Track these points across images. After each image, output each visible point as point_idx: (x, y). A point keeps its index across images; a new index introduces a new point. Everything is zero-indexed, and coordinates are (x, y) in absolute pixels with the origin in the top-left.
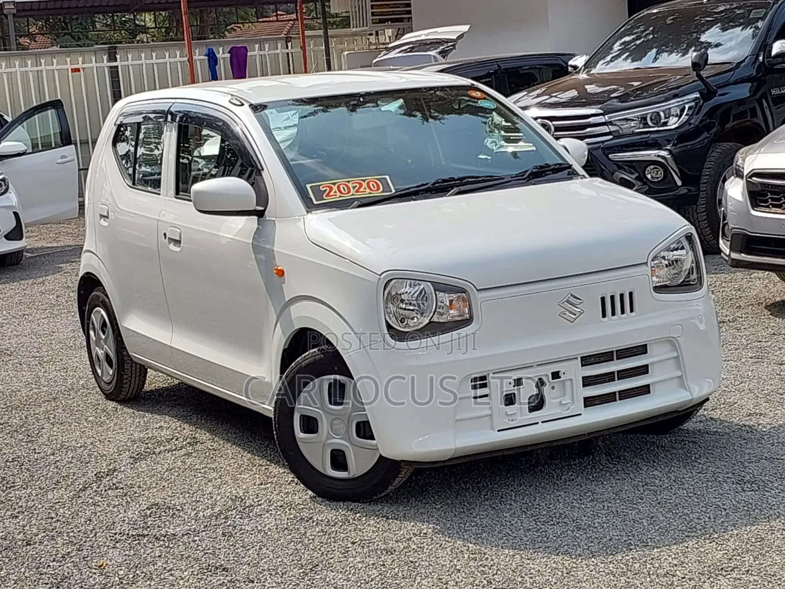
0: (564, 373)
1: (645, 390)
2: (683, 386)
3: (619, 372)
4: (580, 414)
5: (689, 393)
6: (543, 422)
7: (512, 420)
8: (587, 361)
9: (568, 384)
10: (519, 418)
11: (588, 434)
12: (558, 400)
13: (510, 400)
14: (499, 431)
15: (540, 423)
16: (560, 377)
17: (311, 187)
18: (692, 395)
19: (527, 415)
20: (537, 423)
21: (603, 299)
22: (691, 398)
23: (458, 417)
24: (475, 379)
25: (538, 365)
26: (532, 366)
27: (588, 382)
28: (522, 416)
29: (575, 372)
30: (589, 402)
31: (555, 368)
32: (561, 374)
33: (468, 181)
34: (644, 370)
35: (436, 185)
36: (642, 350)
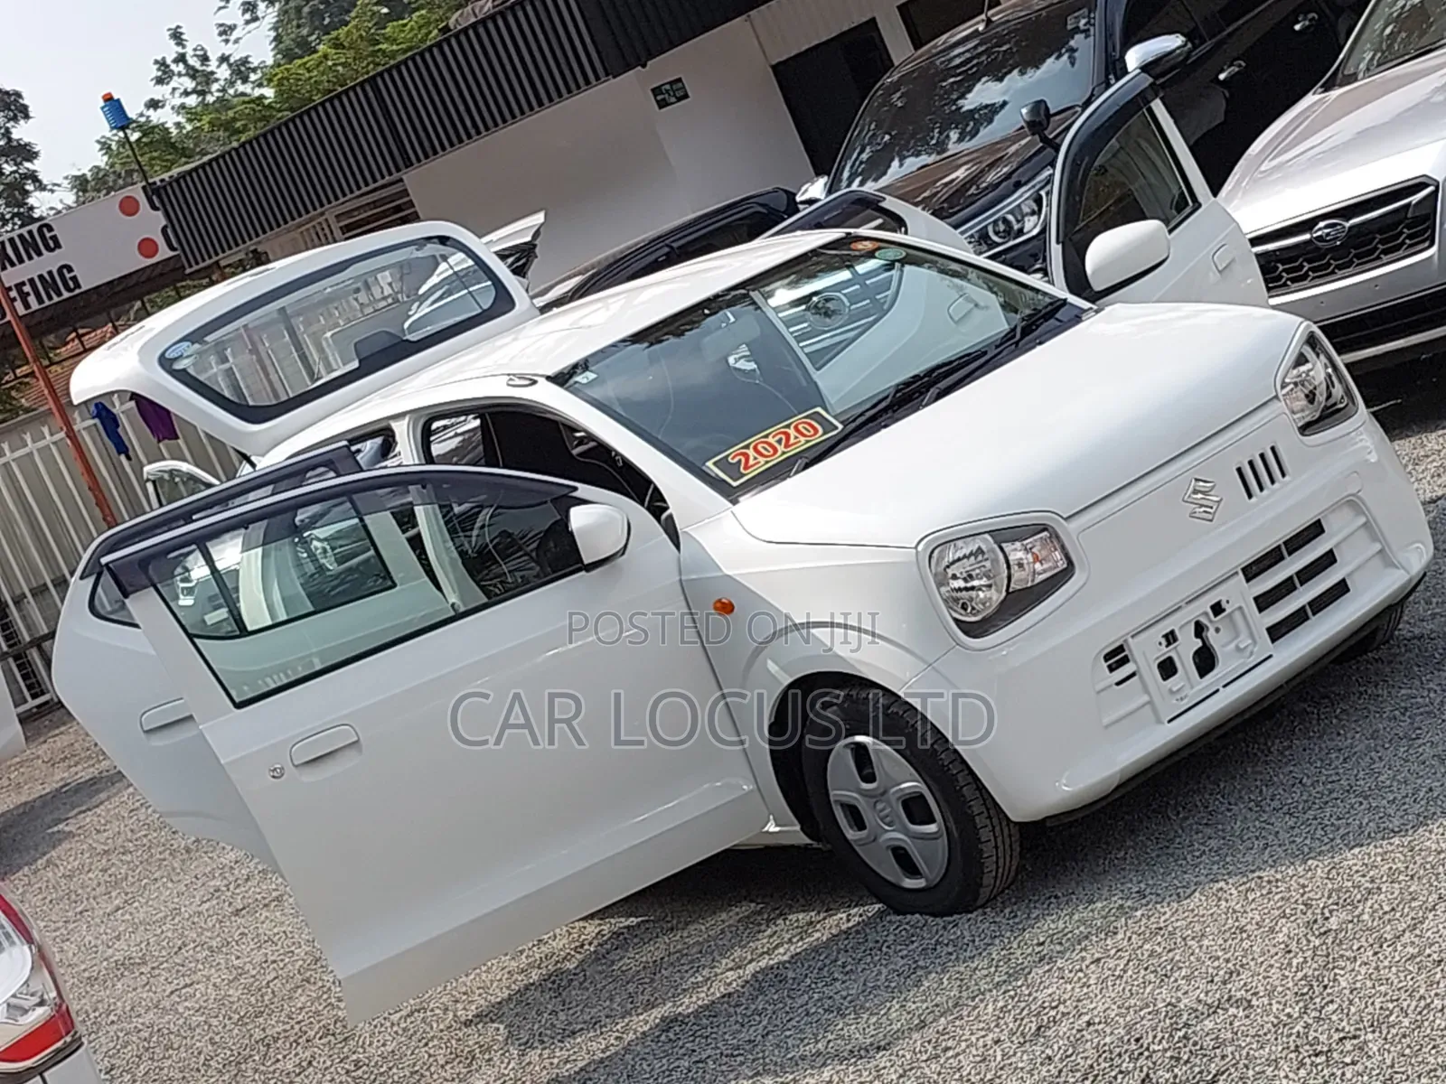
0: (1228, 602)
1: (1341, 589)
2: (1389, 564)
3: (1298, 573)
4: (1270, 656)
5: (1402, 571)
6: (1225, 686)
7: (1182, 699)
8: (1252, 571)
9: (1237, 616)
10: (1191, 692)
11: (1287, 683)
12: (1232, 646)
13: (1167, 668)
14: (1170, 721)
15: (1221, 689)
16: (1224, 610)
17: (715, 464)
18: (1408, 573)
19: (1200, 683)
20: (1217, 691)
21: (1239, 470)
22: (1407, 577)
23: (1106, 721)
24: (1107, 657)
25: (1188, 602)
26: (1180, 607)
27: (1264, 602)
28: (1192, 687)
29: (1241, 594)
30: (1276, 632)
31: (1211, 599)
32: (1224, 604)
34: (1329, 559)
35: (898, 395)
36: (1316, 530)
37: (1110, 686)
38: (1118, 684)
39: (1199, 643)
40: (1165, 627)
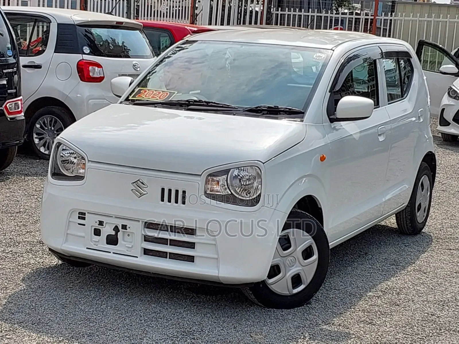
0: (129, 228)
1: (191, 259)
3: (171, 240)
4: (137, 257)
5: (217, 272)
6: (114, 253)
7: (95, 245)
10: (100, 245)
12: (126, 243)
13: (97, 232)
14: (87, 248)
15: (112, 253)
16: (127, 229)
17: (139, 89)
19: (105, 245)
20: (110, 252)
21: (163, 190)
22: (217, 275)
23: (69, 232)
24: (79, 213)
25: (116, 217)
26: (112, 217)
27: (148, 239)
28: (102, 245)
29: (136, 229)
30: (147, 252)
31: (125, 222)
32: (127, 228)
33: (212, 105)
37: (76, 223)
38: (79, 224)
39: (113, 233)
40: (102, 219)
